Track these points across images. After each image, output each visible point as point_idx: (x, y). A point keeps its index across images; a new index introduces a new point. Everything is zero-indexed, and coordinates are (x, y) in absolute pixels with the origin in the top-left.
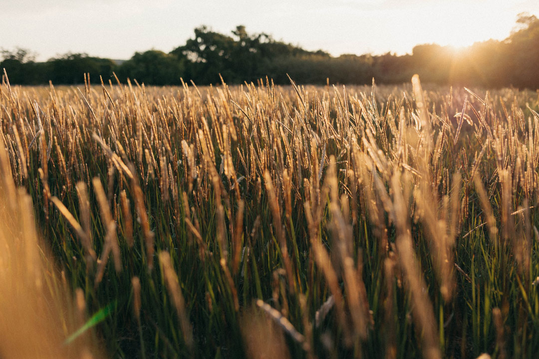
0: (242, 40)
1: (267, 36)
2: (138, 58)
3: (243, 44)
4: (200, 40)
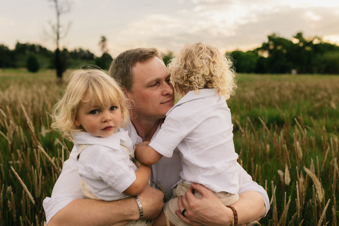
0: (300, 42)
1: (319, 38)
3: (301, 45)
4: (271, 43)
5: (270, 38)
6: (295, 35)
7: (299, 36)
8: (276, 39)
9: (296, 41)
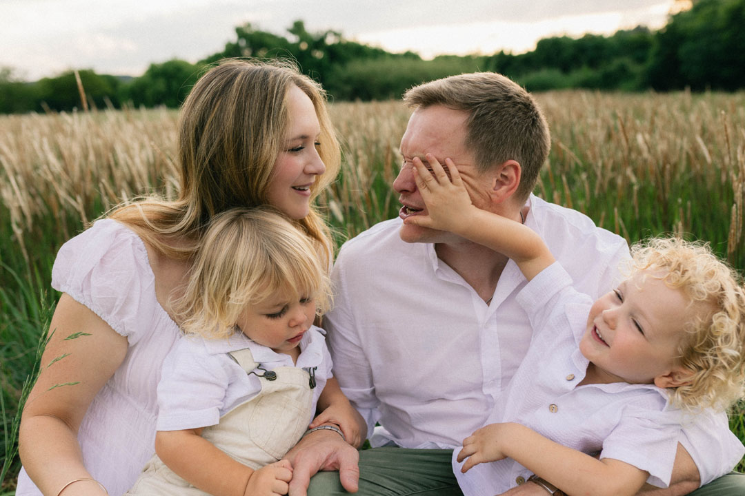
0: (302, 40)
1: (336, 34)
2: (156, 72)
3: (304, 46)
4: (243, 43)
5: (240, 32)
6: (291, 26)
7: (298, 28)
8: (253, 35)
9: (292, 39)
